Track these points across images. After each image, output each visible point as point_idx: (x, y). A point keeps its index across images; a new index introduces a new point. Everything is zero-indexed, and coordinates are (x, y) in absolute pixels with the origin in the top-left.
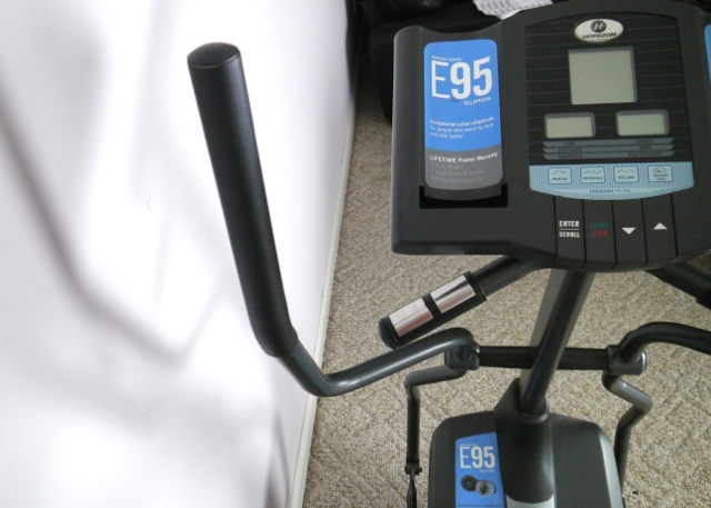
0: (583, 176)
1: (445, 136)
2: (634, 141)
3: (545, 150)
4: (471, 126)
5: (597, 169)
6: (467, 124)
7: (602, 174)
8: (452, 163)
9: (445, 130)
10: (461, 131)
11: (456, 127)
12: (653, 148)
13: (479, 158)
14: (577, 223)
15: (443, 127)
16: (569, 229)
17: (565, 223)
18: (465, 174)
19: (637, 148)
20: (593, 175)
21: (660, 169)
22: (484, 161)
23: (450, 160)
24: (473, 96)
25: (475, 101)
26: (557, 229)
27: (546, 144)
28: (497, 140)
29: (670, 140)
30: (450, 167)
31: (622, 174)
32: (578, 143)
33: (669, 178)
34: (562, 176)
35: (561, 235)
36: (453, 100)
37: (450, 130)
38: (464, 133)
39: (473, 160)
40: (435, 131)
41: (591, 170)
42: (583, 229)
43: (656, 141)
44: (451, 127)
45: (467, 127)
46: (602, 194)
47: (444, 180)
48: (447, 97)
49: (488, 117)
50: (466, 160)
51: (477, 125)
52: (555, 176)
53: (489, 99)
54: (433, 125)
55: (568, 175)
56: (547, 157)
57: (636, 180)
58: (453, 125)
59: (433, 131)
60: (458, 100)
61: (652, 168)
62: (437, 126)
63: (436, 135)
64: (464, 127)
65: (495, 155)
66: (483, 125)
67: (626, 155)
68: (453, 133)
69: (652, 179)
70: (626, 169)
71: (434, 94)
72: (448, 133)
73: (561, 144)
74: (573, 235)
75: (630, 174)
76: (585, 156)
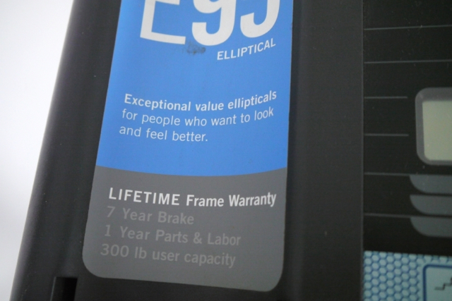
1: (159, 135)
3: (416, 201)
4: (226, 113)
6: (220, 106)
8: (168, 208)
9: (164, 121)
10: (202, 123)
11: (193, 113)
13: (234, 201)
15: (157, 112)
18: (197, 240)
22: (250, 209)
23: (164, 199)
24: (237, 38)
25: (242, 51)
27: (419, 181)
28: (277, 158)
30: (162, 217)
36: (194, 48)
37: (177, 122)
38: (208, 130)
39: (219, 202)
40: (135, 124)
44: (177, 114)
45: (218, 114)
47: (140, 253)
48: (180, 40)
49: (263, 92)
50: (203, 203)
51: (238, 111)
53: (269, 44)
54: (132, 108)
56: (421, 225)
58: (186, 107)
59: (127, 123)
60: (203, 49)
62: (142, 110)
63: (137, 132)
64: (209, 115)
65: (270, 199)
66: (250, 110)
68: (182, 129)
71: (147, 32)
72: (170, 128)
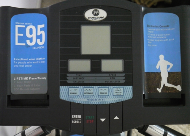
0: (84, 92)
1: (22, 66)
2: (108, 75)
3: (67, 78)
4: (35, 61)
5: (91, 89)
6: (34, 59)
7: (92, 91)
8: (26, 80)
9: (23, 63)
10: (31, 63)
11: (29, 61)
12: (116, 78)
13: (39, 78)
14: (80, 116)
15: (21, 61)
16: (76, 119)
17: (75, 116)
18: (32, 86)
19: (109, 78)
20: (89, 92)
21: (118, 89)
22: (42, 80)
23: (25, 79)
24: (36, 45)
25: (38, 48)
26: (71, 119)
27: (68, 75)
28: (45, 70)
29: (124, 74)
30: (25, 82)
31: (102, 91)
32: (83, 75)
33: (122, 94)
34: (75, 92)
35: (73, 122)
36: (27, 46)
37: (25, 63)
38: (32, 64)
39: (36, 79)
40: (17, 64)
41: (88, 89)
42: (83, 119)
43: (118, 75)
44: (25, 61)
45: (34, 61)
46: (92, 101)
47: (21, 89)
48: (24, 44)
49: (43, 57)
50: (33, 79)
51: (38, 61)
52: (72, 92)
53: (43, 47)
54: (16, 61)
55: (77, 91)
56: (68, 82)
57: (107, 94)
58: (27, 59)
59: (15, 64)
60: (29, 46)
61: (115, 88)
62: (18, 61)
63: (18, 66)
64: (32, 61)
65: (45, 78)
66: (40, 61)
67: (104, 82)
68: (27, 64)
69: (115, 94)
70: (103, 89)
71: (17, 44)
72: (24, 64)
73: (75, 75)
74: (78, 122)
75: (105, 91)
76: (86, 82)
